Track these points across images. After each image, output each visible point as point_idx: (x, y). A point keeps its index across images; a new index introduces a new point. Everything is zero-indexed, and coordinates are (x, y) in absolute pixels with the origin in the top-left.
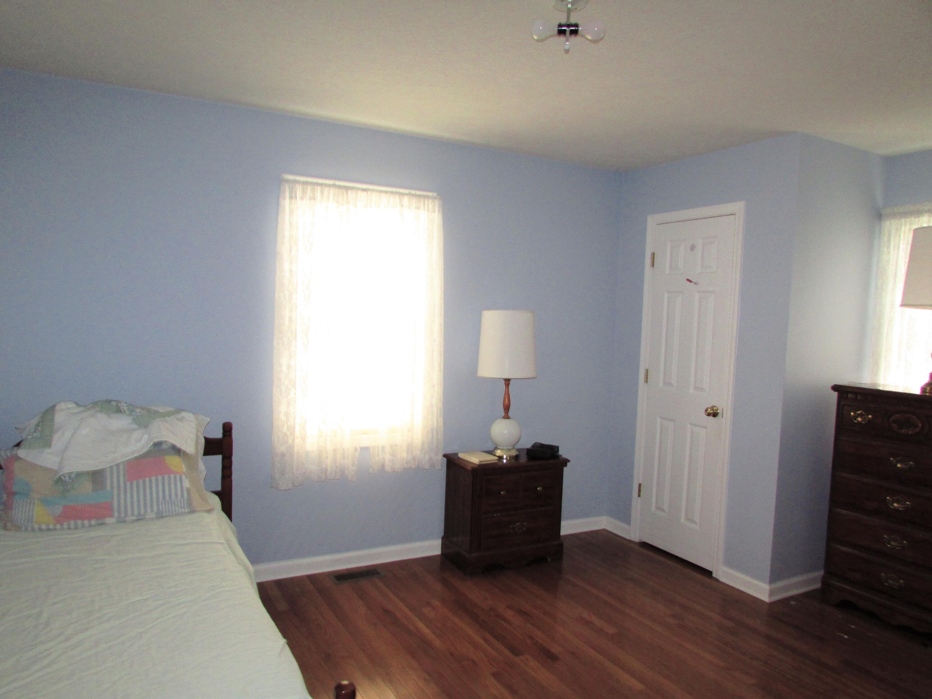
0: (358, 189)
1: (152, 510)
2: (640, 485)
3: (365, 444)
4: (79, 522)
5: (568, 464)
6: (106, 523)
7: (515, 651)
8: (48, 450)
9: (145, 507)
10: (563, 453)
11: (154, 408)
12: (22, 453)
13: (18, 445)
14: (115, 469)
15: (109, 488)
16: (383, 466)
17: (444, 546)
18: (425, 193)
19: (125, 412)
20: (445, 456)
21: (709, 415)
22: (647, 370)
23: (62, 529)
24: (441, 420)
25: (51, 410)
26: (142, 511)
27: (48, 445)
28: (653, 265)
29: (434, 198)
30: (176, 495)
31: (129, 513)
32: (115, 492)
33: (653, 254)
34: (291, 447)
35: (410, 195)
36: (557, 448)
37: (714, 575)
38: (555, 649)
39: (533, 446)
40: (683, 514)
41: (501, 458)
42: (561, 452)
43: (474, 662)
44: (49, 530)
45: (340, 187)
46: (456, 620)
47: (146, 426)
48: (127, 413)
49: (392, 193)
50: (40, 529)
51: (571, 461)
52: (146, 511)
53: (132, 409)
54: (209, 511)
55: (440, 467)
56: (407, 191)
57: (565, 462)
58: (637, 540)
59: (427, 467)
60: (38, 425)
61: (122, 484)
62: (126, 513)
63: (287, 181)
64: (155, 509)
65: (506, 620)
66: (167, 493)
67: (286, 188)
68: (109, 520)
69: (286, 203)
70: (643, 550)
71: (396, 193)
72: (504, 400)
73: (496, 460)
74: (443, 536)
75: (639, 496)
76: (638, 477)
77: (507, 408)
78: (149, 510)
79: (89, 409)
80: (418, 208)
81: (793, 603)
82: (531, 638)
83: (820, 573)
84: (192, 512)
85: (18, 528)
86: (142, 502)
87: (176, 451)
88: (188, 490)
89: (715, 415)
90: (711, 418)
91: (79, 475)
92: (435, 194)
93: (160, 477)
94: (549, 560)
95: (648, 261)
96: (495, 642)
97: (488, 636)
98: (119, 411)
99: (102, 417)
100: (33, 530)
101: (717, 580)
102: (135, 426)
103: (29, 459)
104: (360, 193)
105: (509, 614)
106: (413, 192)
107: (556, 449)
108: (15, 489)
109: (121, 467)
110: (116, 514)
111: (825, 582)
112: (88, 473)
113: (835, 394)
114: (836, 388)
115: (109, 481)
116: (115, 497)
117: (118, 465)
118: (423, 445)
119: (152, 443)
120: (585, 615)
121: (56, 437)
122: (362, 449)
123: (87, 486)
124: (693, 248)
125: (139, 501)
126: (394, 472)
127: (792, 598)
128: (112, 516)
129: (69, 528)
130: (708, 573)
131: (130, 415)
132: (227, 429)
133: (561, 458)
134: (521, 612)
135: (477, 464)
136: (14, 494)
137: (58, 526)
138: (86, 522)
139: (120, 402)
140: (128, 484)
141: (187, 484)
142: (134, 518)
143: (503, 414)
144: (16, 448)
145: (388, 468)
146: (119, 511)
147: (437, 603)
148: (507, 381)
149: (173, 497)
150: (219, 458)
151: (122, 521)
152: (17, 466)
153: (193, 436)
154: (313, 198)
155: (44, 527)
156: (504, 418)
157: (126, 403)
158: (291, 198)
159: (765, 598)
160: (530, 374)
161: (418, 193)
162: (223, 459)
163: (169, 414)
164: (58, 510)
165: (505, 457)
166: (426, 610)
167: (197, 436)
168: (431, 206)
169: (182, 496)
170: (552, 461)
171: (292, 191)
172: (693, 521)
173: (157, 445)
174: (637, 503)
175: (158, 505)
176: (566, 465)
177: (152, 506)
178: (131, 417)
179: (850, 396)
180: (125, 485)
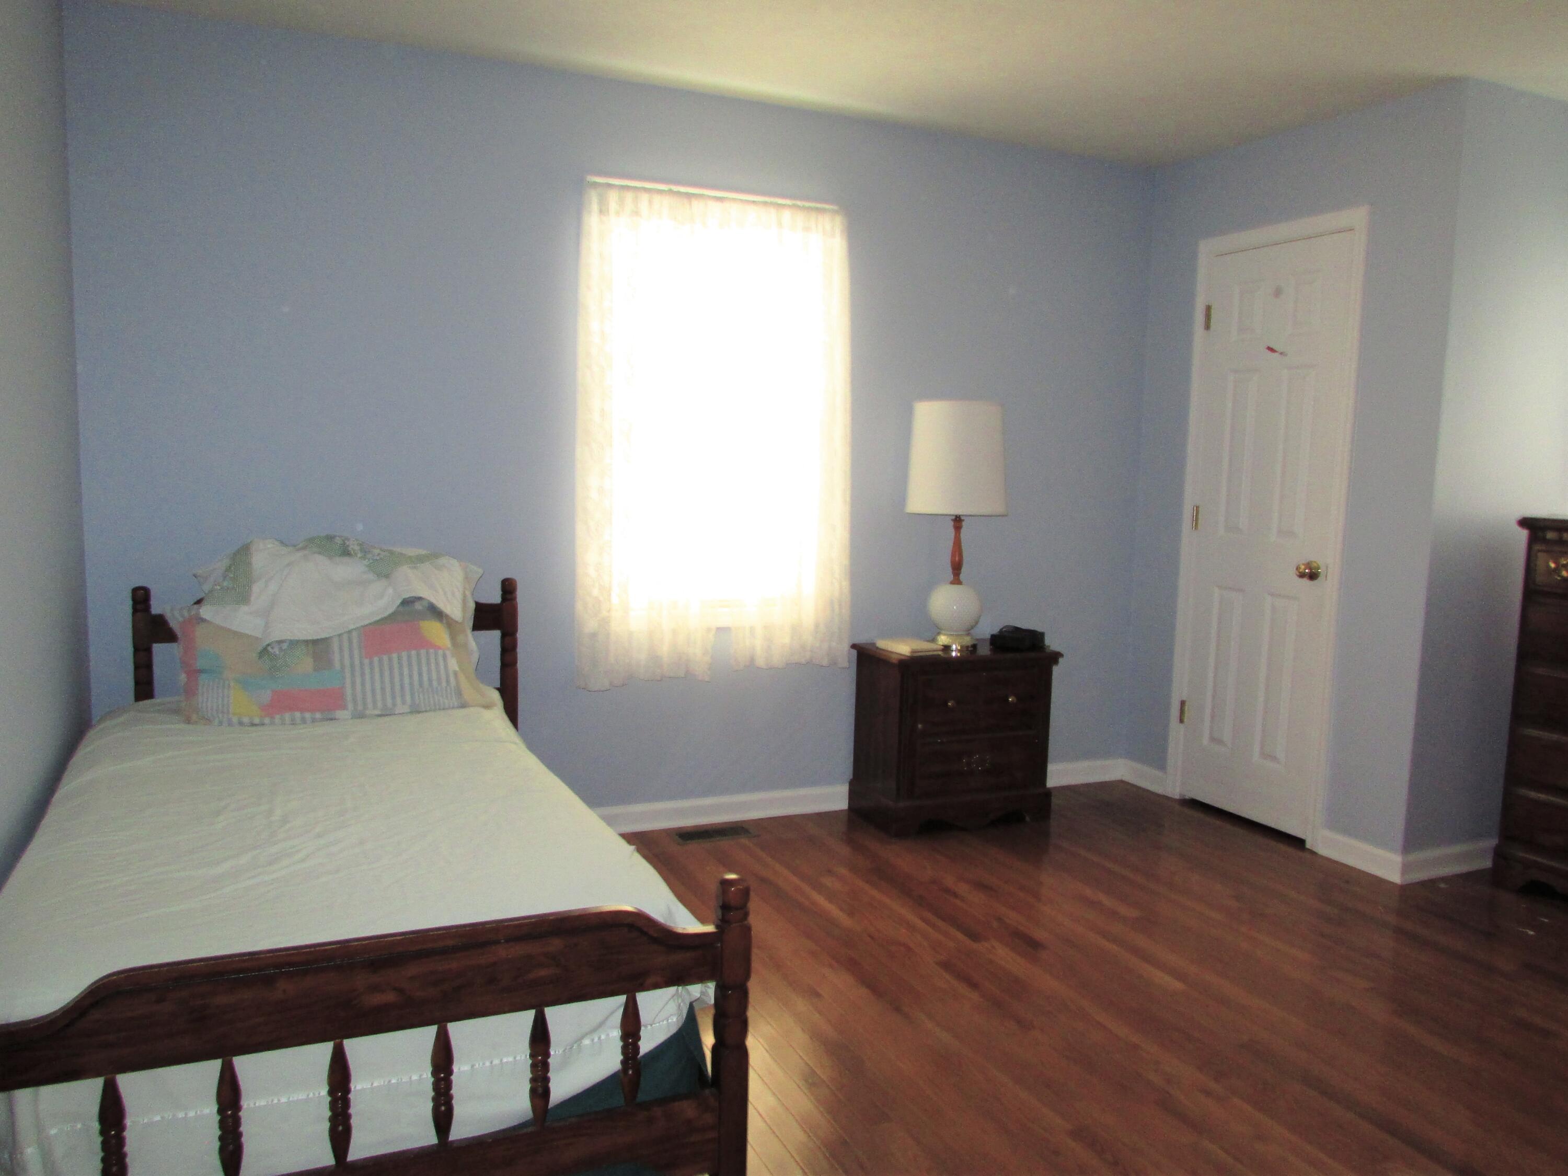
0: (710, 197)
1: (404, 703)
2: (1183, 703)
3: (723, 621)
4: (298, 714)
5: (1061, 660)
6: (337, 717)
7: (975, 937)
8: (244, 609)
9: (394, 697)
10: (1052, 643)
11: (398, 549)
12: (206, 611)
13: (199, 602)
14: (345, 637)
15: (337, 665)
16: (752, 659)
17: (853, 794)
18: (819, 205)
19: (356, 554)
20: (854, 646)
21: (1302, 575)
22: (1197, 507)
23: (272, 723)
24: (846, 584)
25: (244, 551)
26: (389, 702)
27: (244, 598)
28: (1207, 327)
29: (835, 212)
30: (439, 679)
31: (370, 706)
32: (348, 675)
33: (1208, 309)
34: (605, 622)
35: (795, 207)
36: (1042, 635)
37: (1308, 845)
38: (1039, 934)
39: (1001, 631)
40: (1257, 749)
41: (947, 648)
42: (1048, 641)
43: (909, 949)
44: (253, 725)
45: (679, 194)
46: (875, 893)
47: (387, 576)
48: (359, 555)
49: (765, 203)
50: (241, 723)
51: (1065, 655)
52: (394, 705)
53: (365, 551)
54: (488, 707)
55: (846, 664)
56: (788, 202)
57: (1055, 657)
58: (1177, 797)
59: (825, 662)
60: (228, 569)
61: (357, 662)
62: (365, 704)
63: (595, 185)
64: (408, 698)
65: (955, 895)
66: (425, 678)
67: (593, 198)
68: (340, 714)
69: (593, 222)
70: (1188, 812)
71: (772, 204)
72: (953, 555)
73: (940, 650)
74: (851, 780)
75: (1181, 721)
76: (1180, 689)
77: (957, 567)
78: (399, 700)
79: (298, 550)
80: (807, 229)
81: (1442, 885)
82: (1000, 919)
83: (1492, 842)
84: (463, 706)
85: (208, 721)
86: (388, 690)
87: (436, 613)
88: (456, 674)
89: (1313, 576)
90: (1305, 582)
91: (294, 644)
92: (835, 208)
93: (413, 653)
94: (1028, 819)
95: (1199, 317)
96: (940, 923)
97: (929, 916)
98: (346, 552)
99: (321, 560)
100: (230, 724)
101: (1313, 853)
102: (371, 576)
103: (218, 620)
104: (712, 204)
105: (963, 889)
106: (799, 203)
107: (1039, 636)
108: (200, 664)
109: (355, 634)
110: (350, 706)
111: (1499, 854)
112: (306, 642)
113: (1524, 534)
114: (1525, 523)
115: (337, 657)
116: (348, 681)
117: (350, 632)
118: (817, 626)
119: (400, 601)
120: (1088, 892)
121: (256, 589)
122: (719, 629)
123: (305, 664)
124: (1278, 292)
125: (383, 689)
126: (771, 669)
127: (1443, 879)
128: (344, 707)
129: (283, 724)
130: (1298, 843)
131: (364, 558)
132: (508, 588)
133: (1047, 651)
134: (981, 886)
135: (908, 656)
136: (200, 671)
137: (267, 720)
138: (308, 715)
139: (348, 540)
140: (366, 661)
141: (453, 664)
142: (377, 712)
143: (951, 577)
144: (196, 606)
145: (761, 662)
146: (355, 701)
147: (843, 871)
148: (958, 521)
149: (435, 683)
150: (496, 634)
151: (360, 716)
152: (200, 632)
153: (459, 596)
154: (636, 213)
155: (246, 720)
156: (952, 583)
157: (357, 540)
158: (601, 212)
159: (1395, 876)
160: (999, 508)
161: (807, 204)
162: (503, 636)
163: (421, 559)
164: (266, 696)
165: (954, 647)
166: (828, 881)
167: (465, 596)
168: (828, 227)
169: (448, 681)
170: (1032, 655)
171: (603, 203)
172: (1274, 758)
173: (406, 602)
174: (1177, 733)
175: (412, 694)
176: (1056, 662)
177: (403, 696)
178: (366, 562)
179: (1550, 535)
180: (362, 664)
